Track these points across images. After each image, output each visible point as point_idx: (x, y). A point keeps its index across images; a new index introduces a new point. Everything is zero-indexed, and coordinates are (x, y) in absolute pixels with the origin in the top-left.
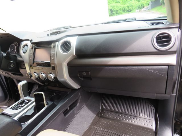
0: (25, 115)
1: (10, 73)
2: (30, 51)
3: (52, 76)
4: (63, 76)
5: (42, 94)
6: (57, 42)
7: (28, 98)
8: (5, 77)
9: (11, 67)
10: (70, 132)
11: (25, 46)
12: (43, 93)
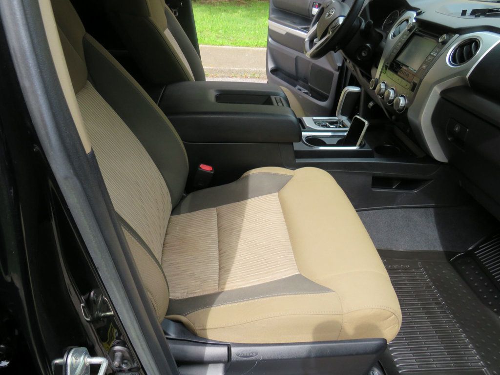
0: (322, 139)
1: (358, 69)
2: (404, 34)
3: (402, 102)
4: (419, 111)
5: (364, 123)
6: (457, 35)
7: (344, 119)
8: (352, 75)
9: (360, 55)
10: (364, 223)
11: (405, 23)
12: (366, 123)
